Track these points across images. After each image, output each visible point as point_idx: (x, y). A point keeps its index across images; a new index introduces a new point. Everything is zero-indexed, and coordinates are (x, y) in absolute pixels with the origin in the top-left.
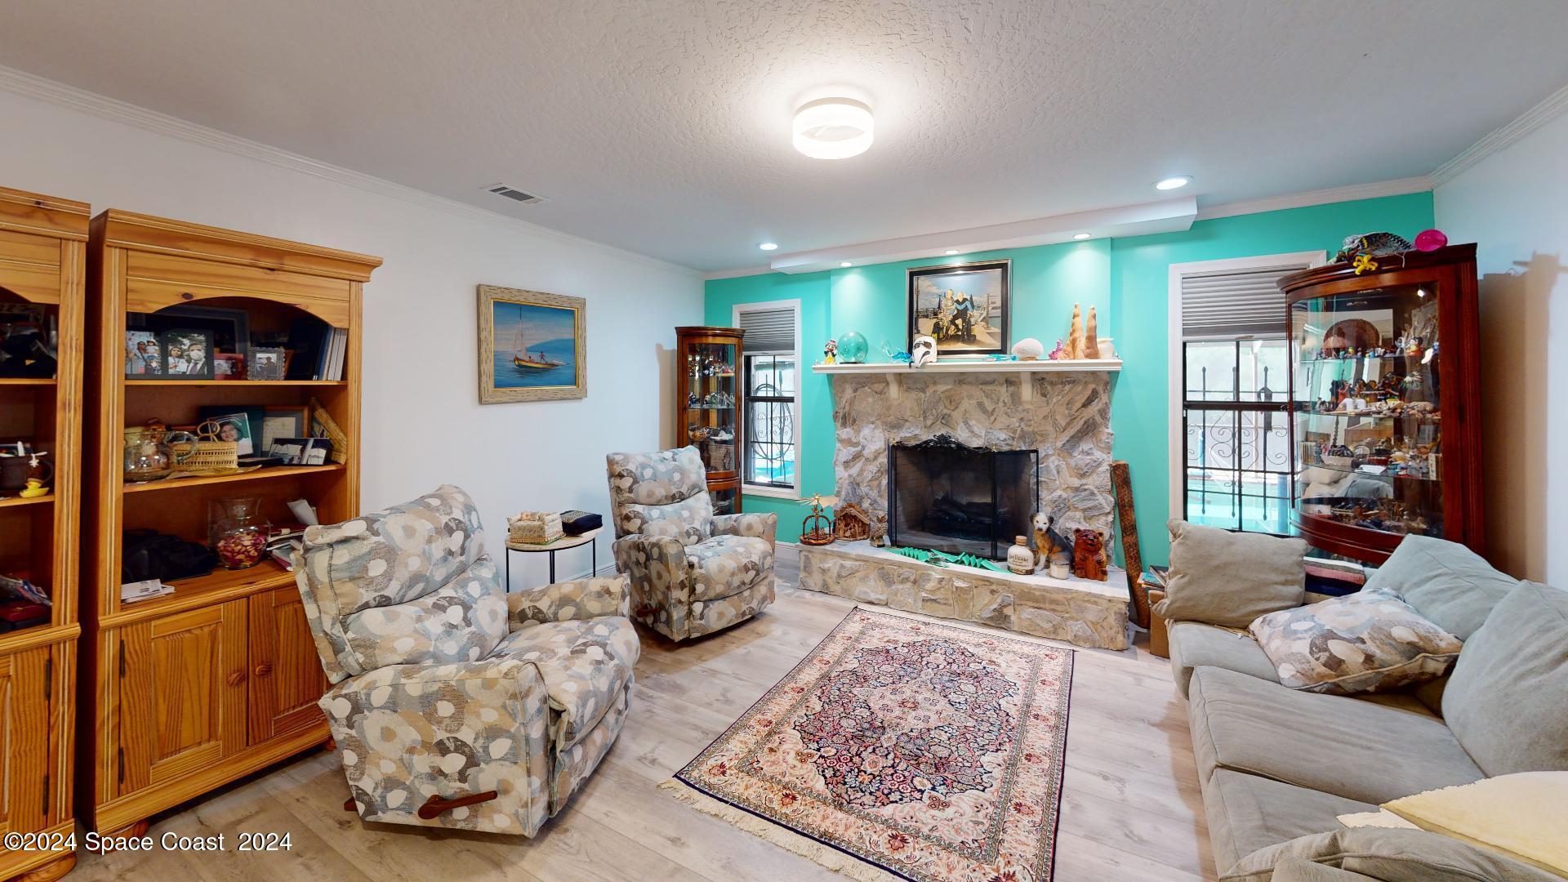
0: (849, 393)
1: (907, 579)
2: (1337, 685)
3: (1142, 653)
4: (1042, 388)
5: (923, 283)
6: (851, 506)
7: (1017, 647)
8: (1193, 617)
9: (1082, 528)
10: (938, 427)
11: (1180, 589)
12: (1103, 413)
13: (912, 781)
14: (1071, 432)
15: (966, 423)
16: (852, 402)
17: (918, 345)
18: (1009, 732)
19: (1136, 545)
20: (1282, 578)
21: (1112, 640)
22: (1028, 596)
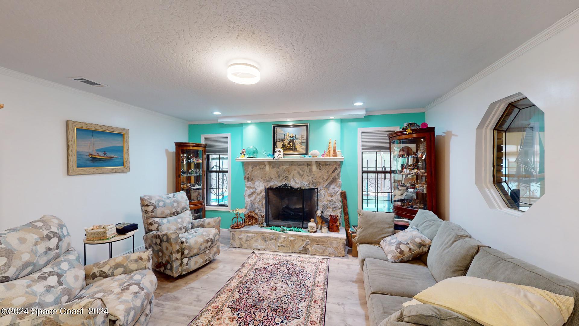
0: (250, 169)
1: (272, 239)
2: (402, 259)
3: (350, 256)
4: (319, 167)
5: (278, 130)
6: (251, 212)
7: (311, 260)
8: (365, 242)
9: (332, 214)
10: (284, 181)
11: (361, 233)
12: (338, 175)
13: (274, 321)
14: (328, 181)
15: (294, 179)
16: (251, 172)
17: (277, 151)
18: (309, 293)
19: (348, 219)
20: (388, 226)
21: (341, 253)
22: (316, 241)
